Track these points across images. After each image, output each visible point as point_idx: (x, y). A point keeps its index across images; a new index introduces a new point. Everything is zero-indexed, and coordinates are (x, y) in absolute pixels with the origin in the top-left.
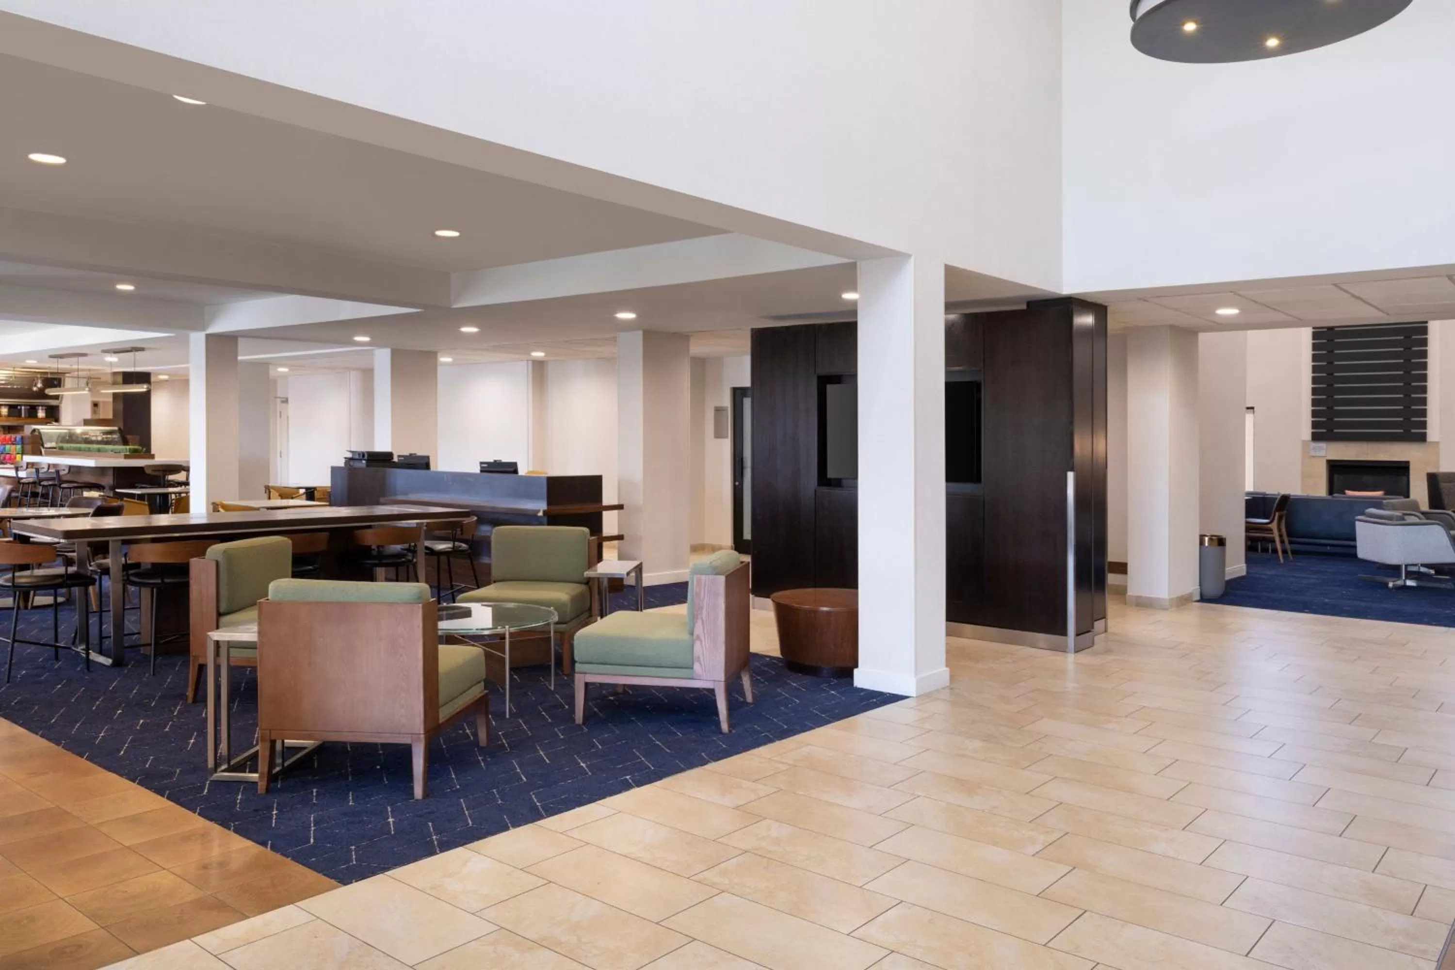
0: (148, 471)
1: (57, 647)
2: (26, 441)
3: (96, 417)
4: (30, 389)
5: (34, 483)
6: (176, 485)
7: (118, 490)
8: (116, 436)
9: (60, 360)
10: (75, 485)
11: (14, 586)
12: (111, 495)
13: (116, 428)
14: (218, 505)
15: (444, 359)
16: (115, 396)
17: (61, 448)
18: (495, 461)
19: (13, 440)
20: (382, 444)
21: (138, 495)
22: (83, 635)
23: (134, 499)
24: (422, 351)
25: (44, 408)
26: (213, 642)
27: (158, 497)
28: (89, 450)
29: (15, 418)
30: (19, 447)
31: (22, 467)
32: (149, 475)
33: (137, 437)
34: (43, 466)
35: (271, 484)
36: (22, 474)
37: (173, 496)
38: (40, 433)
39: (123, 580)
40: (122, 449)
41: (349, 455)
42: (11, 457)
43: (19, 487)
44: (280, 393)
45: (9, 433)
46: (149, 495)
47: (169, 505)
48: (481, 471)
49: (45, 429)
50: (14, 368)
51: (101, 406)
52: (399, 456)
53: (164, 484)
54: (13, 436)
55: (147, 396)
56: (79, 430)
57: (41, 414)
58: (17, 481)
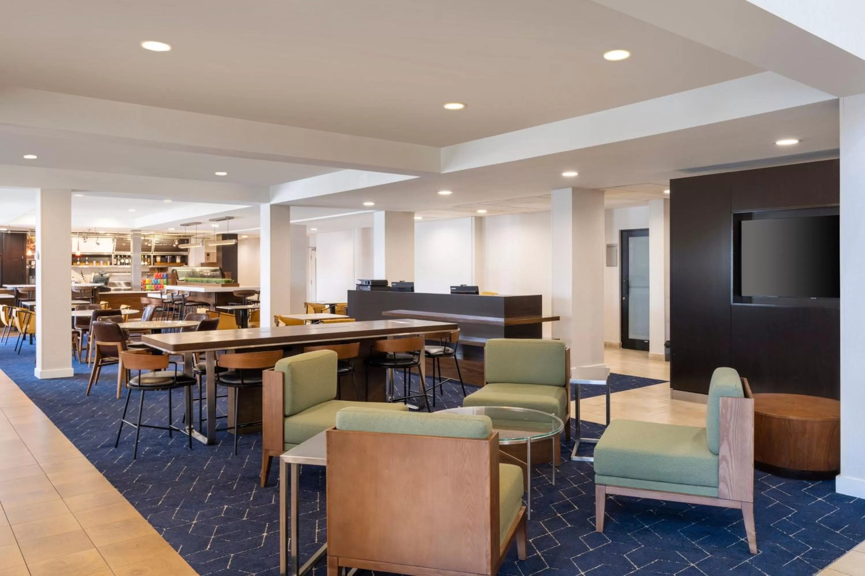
0: (235, 294)
1: (171, 429)
2: (169, 276)
3: (208, 262)
4: (172, 246)
5: (171, 302)
6: (252, 303)
7: (217, 307)
8: (218, 273)
9: (187, 227)
10: (193, 303)
11: (140, 386)
12: (214, 310)
13: (218, 268)
14: (277, 317)
15: (417, 218)
16: (218, 248)
17: (187, 281)
18: (462, 286)
19: (162, 276)
20: (379, 275)
21: (230, 310)
22: (188, 419)
23: (227, 313)
24: (404, 212)
25: (180, 257)
26: (285, 464)
27: (241, 311)
28: (202, 282)
29: (165, 263)
30: (165, 280)
31: (164, 292)
32: (236, 297)
33: (230, 273)
34: (175, 292)
35: (308, 302)
36: (165, 297)
37: (250, 310)
38: (176, 272)
39: (215, 380)
40: (221, 281)
41: (360, 283)
42: (160, 286)
43: (163, 304)
44: (311, 244)
45: (161, 272)
46: (236, 310)
47: (248, 316)
48: (451, 293)
49: (179, 269)
50: (163, 233)
51: (211, 255)
52: (392, 283)
53: (245, 302)
54: (162, 273)
55: (235, 246)
56: (198, 269)
57: (178, 260)
58: (162, 300)
